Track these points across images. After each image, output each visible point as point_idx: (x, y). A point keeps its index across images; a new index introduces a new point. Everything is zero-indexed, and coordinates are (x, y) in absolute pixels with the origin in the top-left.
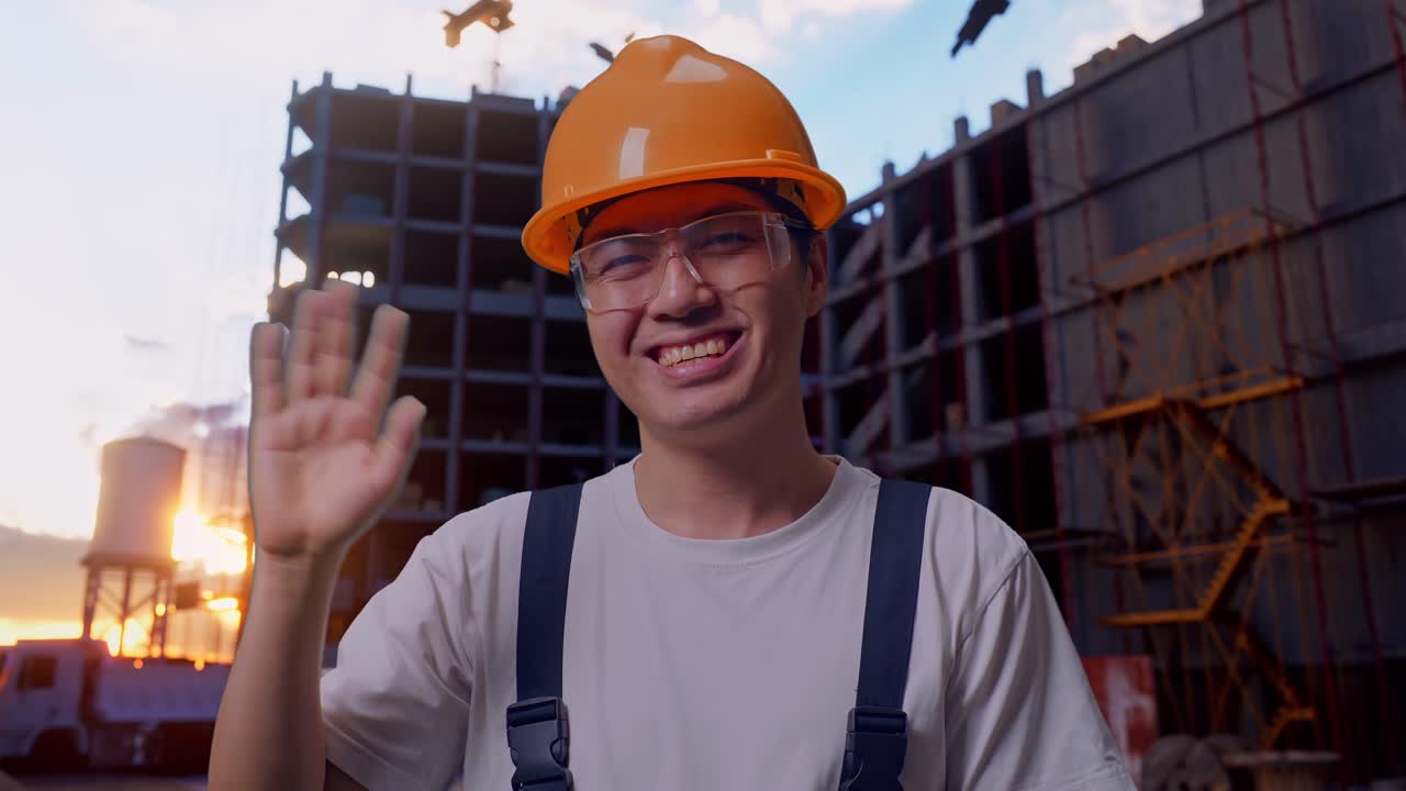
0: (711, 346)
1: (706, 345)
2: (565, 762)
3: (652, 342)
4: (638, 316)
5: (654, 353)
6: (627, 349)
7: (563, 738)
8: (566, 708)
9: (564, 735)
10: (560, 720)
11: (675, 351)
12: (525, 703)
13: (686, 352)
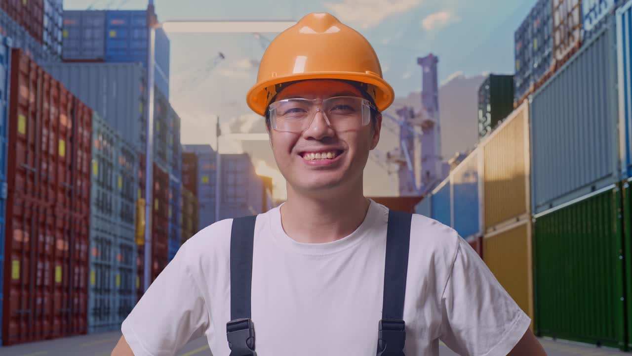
0: (329, 155)
1: (327, 154)
2: (253, 348)
3: (302, 149)
4: (299, 136)
5: (302, 154)
6: (290, 151)
7: (252, 337)
8: (253, 323)
9: (253, 335)
10: (250, 328)
11: (312, 155)
12: (234, 321)
13: (317, 156)
